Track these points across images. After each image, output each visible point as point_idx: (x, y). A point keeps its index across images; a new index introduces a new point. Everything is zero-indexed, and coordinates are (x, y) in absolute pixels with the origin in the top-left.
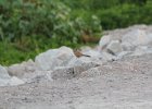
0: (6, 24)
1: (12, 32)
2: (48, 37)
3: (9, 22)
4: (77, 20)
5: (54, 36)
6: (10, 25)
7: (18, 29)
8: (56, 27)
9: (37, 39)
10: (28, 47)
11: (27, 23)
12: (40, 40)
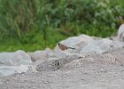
0: (54, 12)
1: (58, 18)
2: (90, 23)
3: (57, 9)
4: (116, 7)
5: (95, 22)
6: (57, 12)
7: (64, 16)
8: (97, 14)
9: (80, 24)
10: (72, 31)
11: (72, 10)
12: (83, 26)
